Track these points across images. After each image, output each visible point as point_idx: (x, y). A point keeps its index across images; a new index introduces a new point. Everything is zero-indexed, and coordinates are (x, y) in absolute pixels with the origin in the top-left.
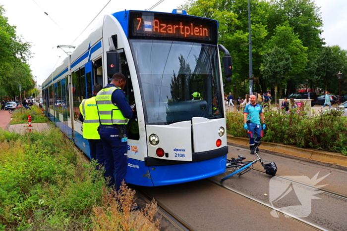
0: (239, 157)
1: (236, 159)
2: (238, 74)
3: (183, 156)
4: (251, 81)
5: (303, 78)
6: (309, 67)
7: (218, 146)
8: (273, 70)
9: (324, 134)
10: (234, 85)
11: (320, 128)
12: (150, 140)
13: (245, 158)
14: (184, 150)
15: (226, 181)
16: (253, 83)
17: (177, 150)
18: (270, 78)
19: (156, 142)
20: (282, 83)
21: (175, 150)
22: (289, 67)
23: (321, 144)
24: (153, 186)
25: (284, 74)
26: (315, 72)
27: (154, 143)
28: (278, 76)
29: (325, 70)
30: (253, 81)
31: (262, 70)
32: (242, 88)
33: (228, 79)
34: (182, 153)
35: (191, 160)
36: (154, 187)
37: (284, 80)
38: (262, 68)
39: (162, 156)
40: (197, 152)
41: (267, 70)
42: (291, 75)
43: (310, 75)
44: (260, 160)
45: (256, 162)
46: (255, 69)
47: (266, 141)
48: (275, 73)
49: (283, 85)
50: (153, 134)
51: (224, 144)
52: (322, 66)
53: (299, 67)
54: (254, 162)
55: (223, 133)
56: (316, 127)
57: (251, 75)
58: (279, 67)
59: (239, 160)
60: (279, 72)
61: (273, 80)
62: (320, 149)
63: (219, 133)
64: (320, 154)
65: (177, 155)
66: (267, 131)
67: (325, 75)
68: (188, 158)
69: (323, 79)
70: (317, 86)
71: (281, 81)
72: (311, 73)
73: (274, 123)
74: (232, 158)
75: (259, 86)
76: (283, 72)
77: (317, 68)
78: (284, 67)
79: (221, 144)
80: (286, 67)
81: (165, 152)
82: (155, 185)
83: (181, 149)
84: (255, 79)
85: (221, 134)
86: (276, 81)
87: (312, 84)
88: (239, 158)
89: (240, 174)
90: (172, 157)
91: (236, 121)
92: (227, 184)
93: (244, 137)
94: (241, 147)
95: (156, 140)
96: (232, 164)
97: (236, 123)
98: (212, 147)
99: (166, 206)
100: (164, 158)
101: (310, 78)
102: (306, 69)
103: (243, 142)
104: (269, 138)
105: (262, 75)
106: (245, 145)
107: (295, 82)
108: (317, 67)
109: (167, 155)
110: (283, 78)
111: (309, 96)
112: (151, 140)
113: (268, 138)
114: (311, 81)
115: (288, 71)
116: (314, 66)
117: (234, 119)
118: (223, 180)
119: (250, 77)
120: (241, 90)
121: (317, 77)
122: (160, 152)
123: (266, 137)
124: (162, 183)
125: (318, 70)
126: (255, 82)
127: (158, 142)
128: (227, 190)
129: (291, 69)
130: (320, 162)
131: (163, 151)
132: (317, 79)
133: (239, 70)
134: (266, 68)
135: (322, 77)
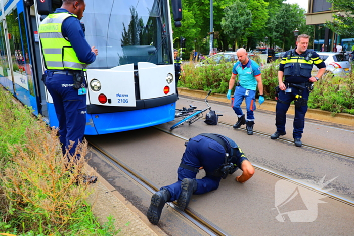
0: (190, 106)
1: (187, 109)
2: (200, 29)
3: (126, 101)
4: (211, 36)
5: (263, 36)
6: (269, 24)
7: (166, 93)
8: (234, 25)
9: (273, 84)
10: (195, 41)
11: (269, 78)
12: (91, 86)
13: (195, 108)
14: (127, 95)
15: (175, 130)
16: (214, 38)
17: (120, 95)
18: (231, 34)
19: (98, 88)
20: (242, 40)
21: (118, 95)
22: (250, 22)
23: (269, 95)
24: (96, 134)
25: (244, 29)
26: (274, 28)
27: (96, 89)
28: (238, 32)
29: (284, 26)
30: (214, 36)
31: (223, 25)
32: (204, 44)
33: (178, 23)
34: (125, 98)
35: (135, 106)
36: (98, 136)
37: (244, 36)
38: (223, 23)
39: (105, 102)
40: (143, 99)
41: (228, 25)
42: (251, 31)
43: (270, 32)
44: (210, 108)
45: (205, 110)
46: (216, 23)
47: (220, 93)
48: (236, 29)
49: (244, 41)
50: (95, 79)
51: (172, 91)
52: (281, 23)
53: (260, 24)
54: (203, 110)
55: (171, 80)
56: (266, 77)
57: (212, 30)
58: (240, 22)
59: (190, 109)
60: (240, 28)
61: (233, 36)
62: (268, 99)
63: (167, 80)
64: (268, 103)
65: (121, 101)
66: (221, 83)
67: (283, 32)
68: (132, 103)
69: (281, 36)
70: (276, 44)
71: (241, 37)
72: (270, 30)
73: (227, 75)
74: (183, 108)
75: (221, 43)
76: (243, 27)
77: (276, 25)
78: (245, 23)
79: (169, 91)
80: (246, 23)
81: (108, 98)
82: (99, 134)
83: (124, 94)
84: (215, 33)
85: (169, 81)
86: (237, 37)
87: (271, 42)
88: (190, 108)
89: (190, 123)
90: (115, 103)
91: (192, 73)
92: (176, 132)
93: (199, 89)
94: (196, 99)
95: (98, 85)
96: (183, 113)
97: (192, 75)
98: (159, 93)
99: (112, 154)
100: (107, 104)
101: (270, 36)
102: (266, 25)
103: (198, 95)
104: (223, 90)
105: (223, 30)
106: (200, 97)
107: (255, 39)
108: (276, 23)
109: (110, 101)
110: (243, 34)
111: (267, 52)
112: (93, 85)
113: (221, 90)
114: (270, 38)
115: (248, 27)
116: (273, 22)
117: (190, 71)
118: (172, 129)
119: (211, 31)
120: (202, 47)
121: (276, 34)
122: (102, 98)
123: (220, 89)
124: (107, 131)
125: (277, 26)
126: (215, 37)
127: (99, 88)
128: (175, 137)
129: (252, 25)
130: (267, 111)
131: (106, 97)
132: (275, 36)
133: (200, 24)
134: (227, 23)
135: (281, 34)
